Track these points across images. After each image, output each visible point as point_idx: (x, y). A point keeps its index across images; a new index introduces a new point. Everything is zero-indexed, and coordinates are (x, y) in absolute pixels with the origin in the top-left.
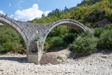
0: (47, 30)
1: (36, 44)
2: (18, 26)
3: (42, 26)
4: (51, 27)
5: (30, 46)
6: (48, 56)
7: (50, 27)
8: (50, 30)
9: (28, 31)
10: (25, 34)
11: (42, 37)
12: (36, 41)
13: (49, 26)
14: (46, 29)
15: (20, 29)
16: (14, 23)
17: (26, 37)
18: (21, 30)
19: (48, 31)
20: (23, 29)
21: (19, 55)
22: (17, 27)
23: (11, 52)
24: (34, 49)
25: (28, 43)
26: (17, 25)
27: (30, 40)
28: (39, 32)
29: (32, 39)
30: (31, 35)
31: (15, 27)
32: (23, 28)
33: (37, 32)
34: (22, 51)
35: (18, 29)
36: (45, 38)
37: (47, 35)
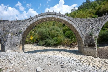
1: (91, 38)
3: (95, 21)
4: (104, 21)
5: (85, 41)
6: (105, 51)
8: (103, 24)
9: (82, 26)
10: (80, 30)
11: (96, 32)
12: (91, 35)
13: (102, 20)
14: (99, 23)
15: (76, 25)
16: (71, 21)
17: (81, 32)
19: (101, 25)
20: (78, 26)
22: (73, 24)
23: (62, 45)
25: (83, 37)
26: (73, 22)
27: (84, 35)
28: (92, 27)
30: (86, 31)
33: (91, 27)
34: (70, 44)
35: (74, 26)
36: (99, 32)
37: (100, 29)
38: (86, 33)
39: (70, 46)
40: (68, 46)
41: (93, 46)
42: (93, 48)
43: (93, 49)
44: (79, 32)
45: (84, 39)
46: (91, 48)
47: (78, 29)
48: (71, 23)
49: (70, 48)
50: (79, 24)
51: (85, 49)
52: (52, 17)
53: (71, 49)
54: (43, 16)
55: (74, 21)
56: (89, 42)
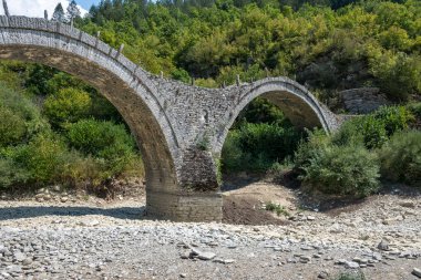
0: (227, 114)
1: (206, 160)
2: (152, 94)
3: (217, 98)
4: (239, 101)
5: (184, 168)
7: (236, 102)
8: (236, 113)
9: (178, 112)
10: (170, 125)
11: (215, 138)
12: (204, 149)
13: (233, 97)
14: (227, 109)
15: (158, 104)
16: (140, 82)
17: (173, 134)
18: (161, 109)
19: (231, 115)
20: (166, 108)
21: (92, 198)
22: (149, 97)
23: (57, 188)
24: (201, 177)
25: (177, 155)
26: (148, 90)
27: (183, 147)
28: (206, 117)
29: (189, 143)
30: (187, 130)
31: (143, 97)
32: (165, 102)
33: (203, 119)
34: (102, 183)
35: (152, 104)
36: (223, 139)
37: (227, 129)
38: (187, 139)
39: (101, 194)
40: (91, 190)
41: (211, 189)
42: (211, 196)
43: (209, 200)
44: (167, 133)
45: (179, 161)
46: (203, 197)
47: (162, 122)
48: (140, 91)
49: (102, 201)
50: (169, 103)
51: (183, 200)
52: (60, 47)
53: (104, 204)
54: (12, 29)
55: (152, 85)
56: (197, 173)
